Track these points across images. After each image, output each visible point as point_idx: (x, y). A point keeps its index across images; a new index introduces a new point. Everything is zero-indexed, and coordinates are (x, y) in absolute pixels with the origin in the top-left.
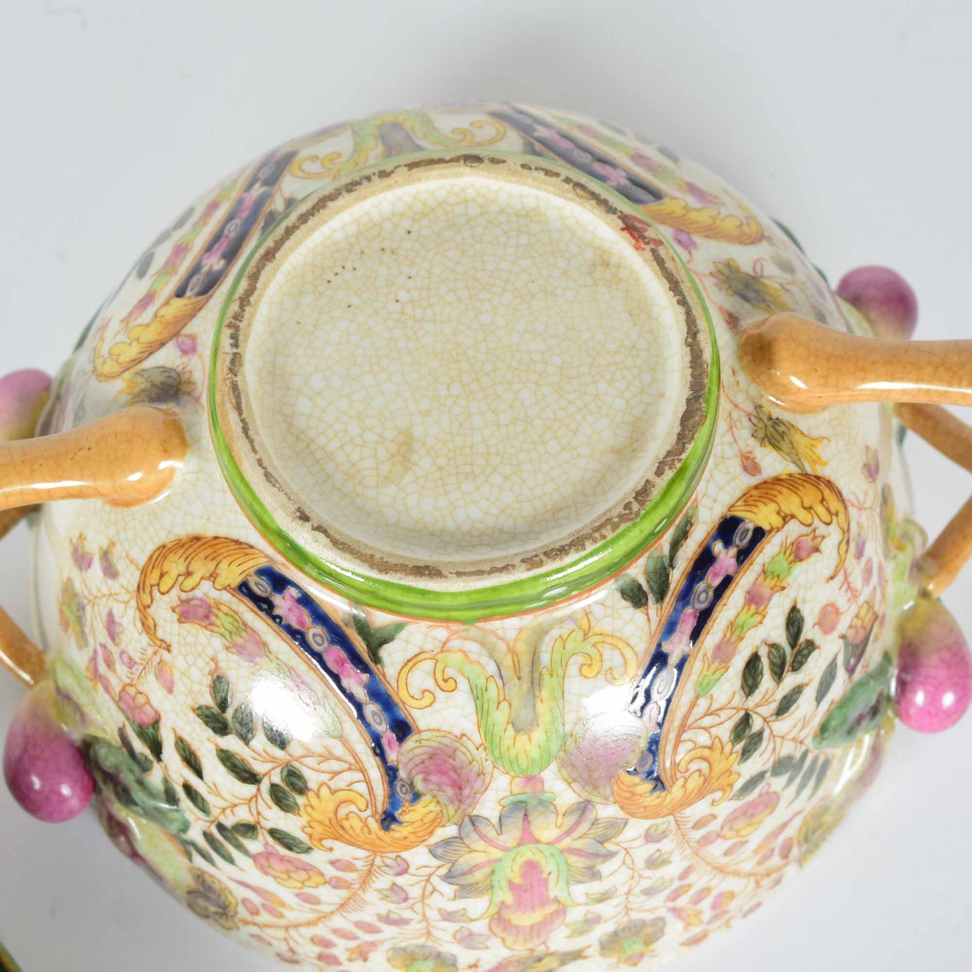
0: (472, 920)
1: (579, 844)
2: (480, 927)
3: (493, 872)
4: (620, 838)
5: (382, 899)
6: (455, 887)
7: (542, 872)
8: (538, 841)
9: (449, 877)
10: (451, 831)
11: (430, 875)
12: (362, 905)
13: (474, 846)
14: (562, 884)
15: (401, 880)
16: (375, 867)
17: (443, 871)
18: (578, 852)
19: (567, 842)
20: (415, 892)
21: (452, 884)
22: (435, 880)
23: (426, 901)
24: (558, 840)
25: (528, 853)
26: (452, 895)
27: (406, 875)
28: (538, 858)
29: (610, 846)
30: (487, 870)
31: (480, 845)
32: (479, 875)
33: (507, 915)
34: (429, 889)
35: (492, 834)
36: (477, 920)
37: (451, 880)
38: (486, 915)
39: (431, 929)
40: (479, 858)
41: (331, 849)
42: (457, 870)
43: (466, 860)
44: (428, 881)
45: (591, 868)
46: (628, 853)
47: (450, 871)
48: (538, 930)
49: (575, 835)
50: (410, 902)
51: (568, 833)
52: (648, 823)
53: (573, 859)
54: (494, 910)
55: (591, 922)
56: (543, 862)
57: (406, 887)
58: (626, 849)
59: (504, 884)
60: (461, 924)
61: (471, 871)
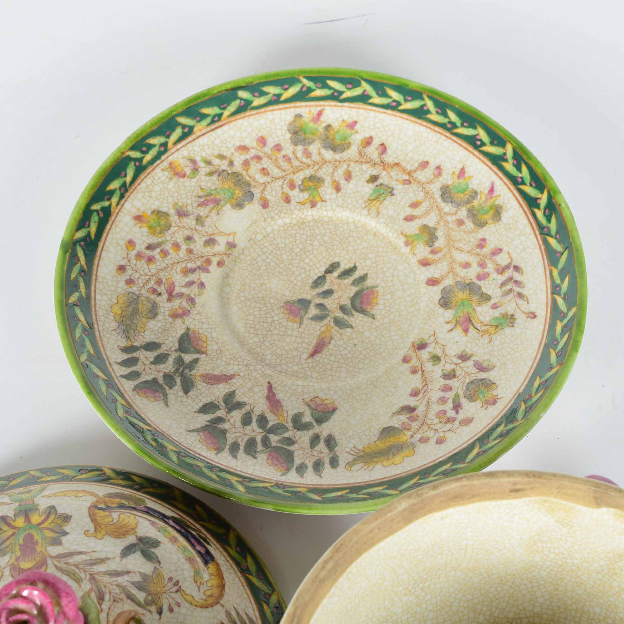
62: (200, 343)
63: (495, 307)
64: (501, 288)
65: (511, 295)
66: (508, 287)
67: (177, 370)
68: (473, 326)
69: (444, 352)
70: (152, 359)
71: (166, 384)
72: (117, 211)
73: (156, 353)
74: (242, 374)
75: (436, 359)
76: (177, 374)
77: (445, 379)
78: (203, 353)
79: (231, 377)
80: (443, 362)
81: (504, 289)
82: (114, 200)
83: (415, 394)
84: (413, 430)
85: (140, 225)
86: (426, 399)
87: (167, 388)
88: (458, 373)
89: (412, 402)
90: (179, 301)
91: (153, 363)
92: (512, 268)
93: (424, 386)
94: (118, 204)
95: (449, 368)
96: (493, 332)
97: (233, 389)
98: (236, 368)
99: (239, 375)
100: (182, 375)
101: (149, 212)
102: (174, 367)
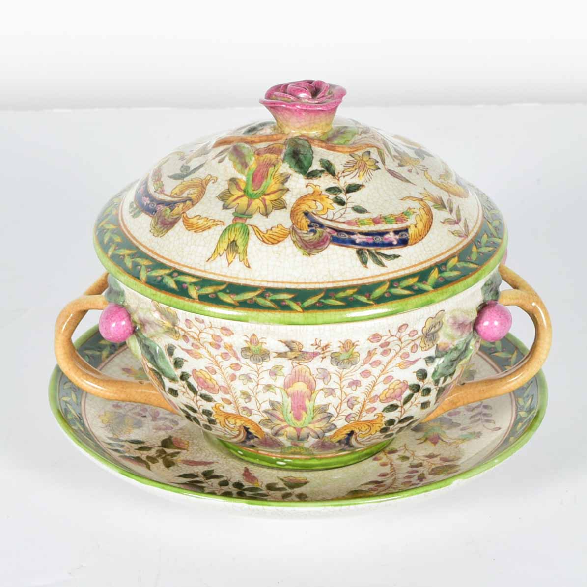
0: (322, 389)
1: (278, 422)
2: (320, 384)
3: (313, 419)
4: (262, 418)
5: (358, 398)
6: (328, 411)
7: (294, 414)
8: (295, 428)
9: (330, 416)
10: (327, 434)
11: (337, 416)
12: (367, 390)
13: (319, 429)
14: (286, 404)
15: (349, 411)
16: (358, 415)
17: (332, 419)
18: (278, 419)
19: (283, 424)
20: (345, 406)
21: (329, 413)
22: (335, 414)
23: (340, 401)
24: (286, 426)
25: (299, 424)
26: (330, 406)
27: (346, 415)
28: (295, 422)
29: (266, 416)
30: (315, 419)
31: (317, 430)
32: (319, 417)
33: (308, 392)
34: (338, 409)
35: (312, 433)
36: (321, 390)
37: (329, 415)
38: (317, 392)
39: (339, 382)
40: (318, 425)
41: (375, 415)
42: (326, 420)
43: (322, 424)
44: (338, 414)
45: (274, 409)
46: (259, 409)
47: (330, 419)
48: (296, 377)
49: (280, 426)
50: (346, 400)
51: (282, 428)
52: (250, 418)
53: (281, 416)
54: (314, 396)
55: (273, 373)
56: (293, 419)
57: (348, 408)
58: (259, 411)
59: (309, 412)
60: (327, 387)
61: (322, 419)
62: (182, 444)
63: (464, 429)
64: (470, 419)
65: (480, 422)
66: (477, 418)
67: (159, 456)
68: (442, 440)
69: (413, 455)
70: (137, 448)
71: (149, 461)
72: (107, 361)
73: (140, 446)
74: (220, 462)
75: (405, 458)
76: (160, 458)
77: (412, 467)
78: (184, 449)
79: (210, 463)
80: (411, 459)
81: (473, 419)
82: (105, 353)
83: (384, 475)
84: (379, 490)
85: (128, 375)
86: (393, 478)
87: (150, 463)
88: (424, 464)
89: (380, 479)
90: (163, 422)
91: (138, 449)
92: (482, 407)
93: (393, 471)
94: (107, 357)
95: (416, 462)
96: (460, 442)
97: (212, 469)
98: (215, 459)
99: (217, 462)
100: (164, 458)
101: (137, 369)
102: (156, 454)
